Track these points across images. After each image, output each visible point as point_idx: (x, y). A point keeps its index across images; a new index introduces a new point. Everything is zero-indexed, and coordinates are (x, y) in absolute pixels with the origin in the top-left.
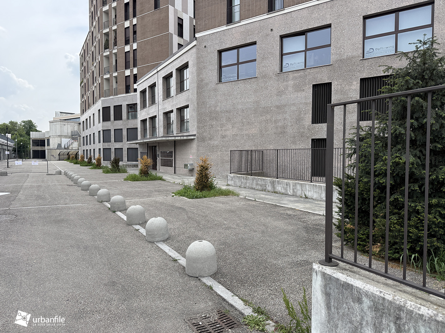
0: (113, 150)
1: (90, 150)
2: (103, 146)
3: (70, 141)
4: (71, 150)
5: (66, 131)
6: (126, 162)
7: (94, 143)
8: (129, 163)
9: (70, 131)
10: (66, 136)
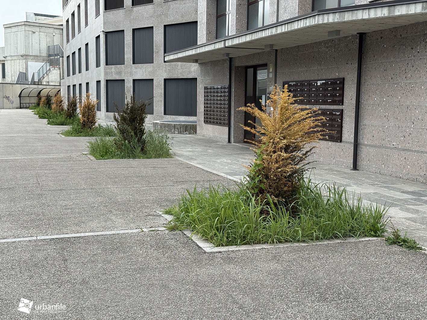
0: (129, 85)
1: (80, 85)
2: (106, 74)
3: (45, 67)
4: (45, 87)
5: (36, 46)
6: (162, 118)
7: (87, 69)
8: (169, 118)
9: (44, 47)
10: (37, 56)
